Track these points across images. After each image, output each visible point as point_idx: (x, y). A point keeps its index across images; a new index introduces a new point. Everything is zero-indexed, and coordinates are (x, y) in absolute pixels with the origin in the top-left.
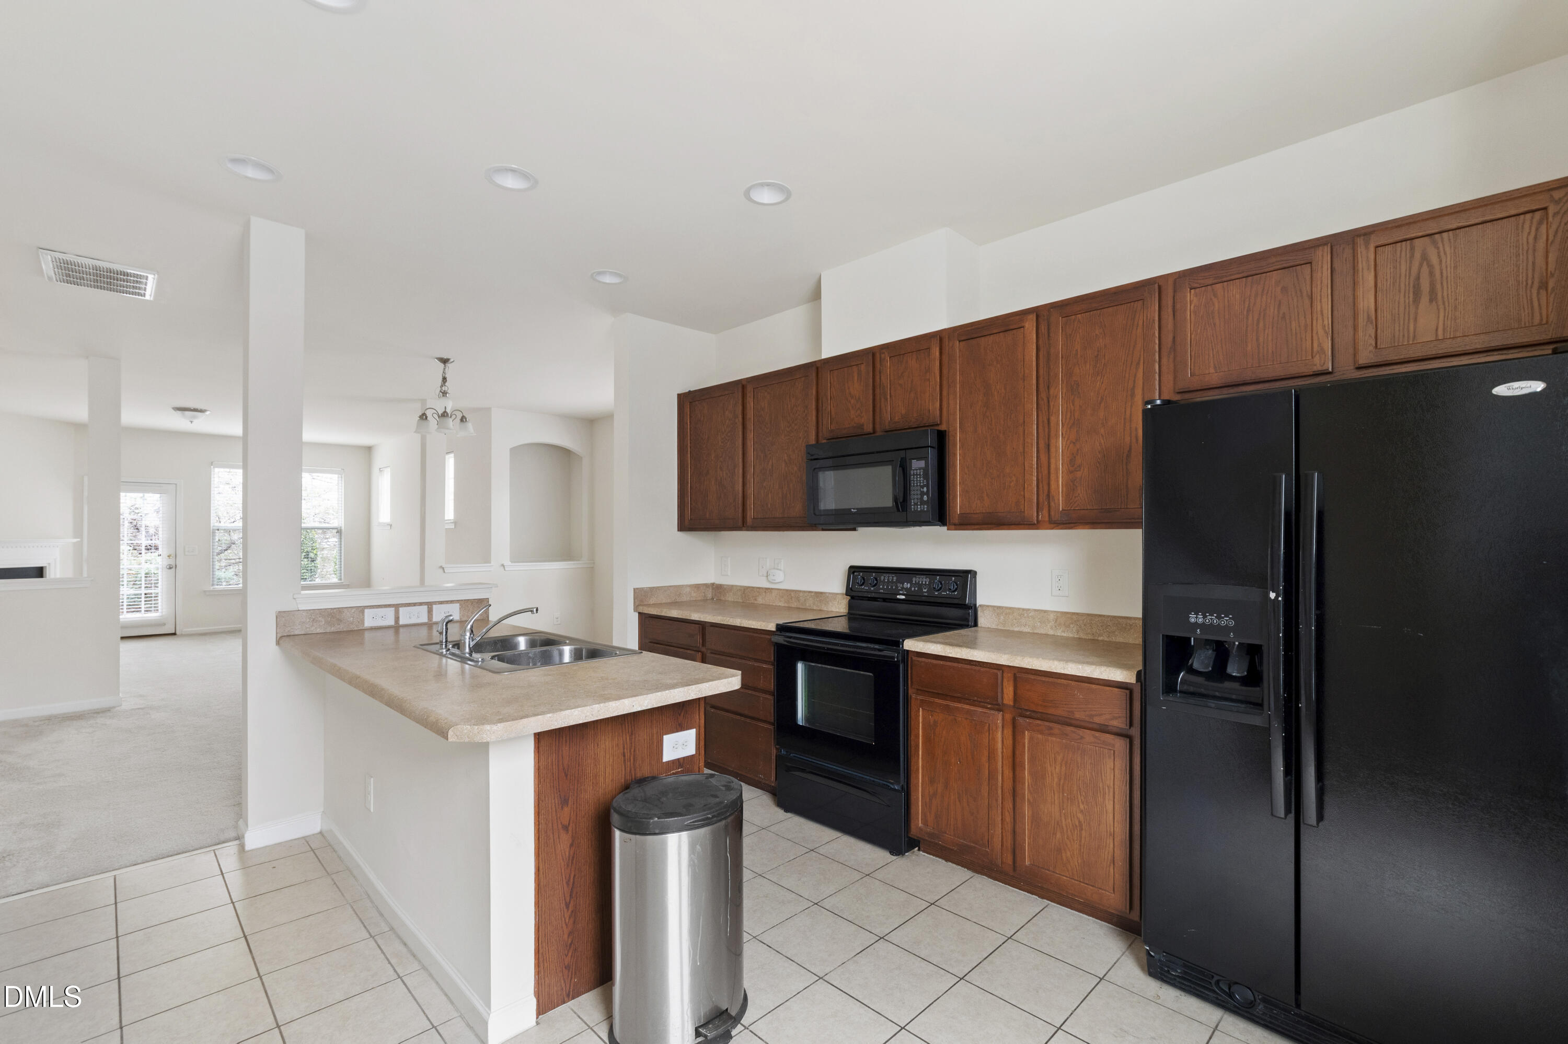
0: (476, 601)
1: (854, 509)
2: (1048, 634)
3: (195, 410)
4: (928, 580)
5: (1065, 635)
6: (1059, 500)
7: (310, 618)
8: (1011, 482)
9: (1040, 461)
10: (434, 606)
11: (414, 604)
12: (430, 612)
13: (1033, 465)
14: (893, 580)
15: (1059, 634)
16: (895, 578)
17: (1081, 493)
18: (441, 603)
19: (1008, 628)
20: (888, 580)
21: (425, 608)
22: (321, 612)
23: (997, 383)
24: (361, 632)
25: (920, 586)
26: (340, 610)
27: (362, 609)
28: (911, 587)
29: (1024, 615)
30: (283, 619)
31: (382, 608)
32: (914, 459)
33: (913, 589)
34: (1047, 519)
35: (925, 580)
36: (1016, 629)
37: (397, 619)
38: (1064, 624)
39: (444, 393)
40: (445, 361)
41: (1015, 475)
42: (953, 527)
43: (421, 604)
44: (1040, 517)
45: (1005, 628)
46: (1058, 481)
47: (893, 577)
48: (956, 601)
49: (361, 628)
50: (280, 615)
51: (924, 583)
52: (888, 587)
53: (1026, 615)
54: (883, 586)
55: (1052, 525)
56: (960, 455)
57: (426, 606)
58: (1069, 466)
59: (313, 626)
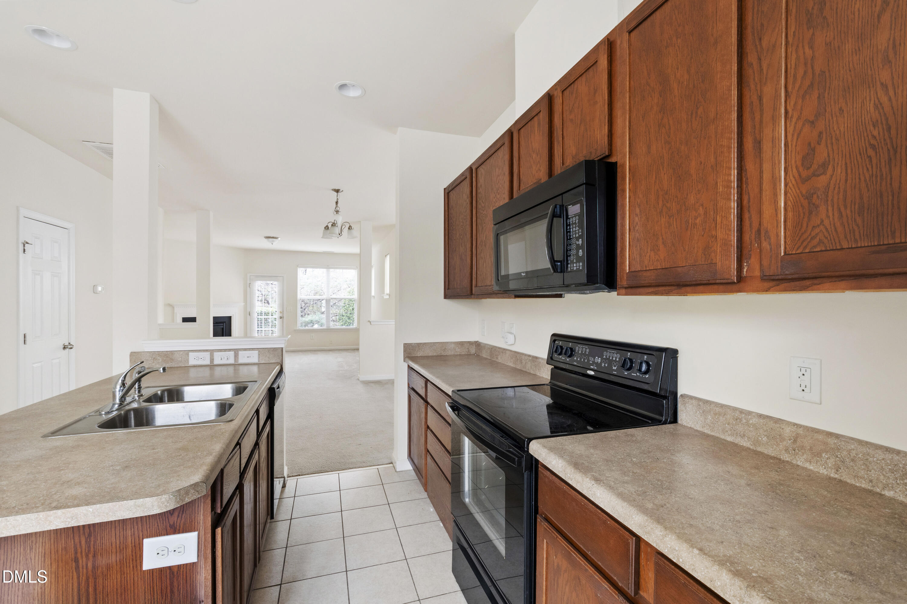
0: (272, 349)
1: (523, 272)
2: (780, 459)
3: (273, 238)
4: (619, 356)
5: (812, 468)
6: (778, 235)
7: (152, 357)
8: (696, 218)
9: (746, 175)
10: (240, 352)
11: (225, 350)
12: (236, 356)
13: (731, 182)
14: (586, 352)
15: (799, 463)
16: (588, 350)
17: (828, 217)
18: (245, 350)
19: (717, 435)
20: (582, 351)
21: (232, 353)
22: (159, 353)
23: (678, 69)
24: (188, 368)
25: (610, 362)
26: (172, 352)
27: (187, 352)
28: (601, 363)
29: (741, 420)
30: (134, 357)
31: (201, 352)
32: (569, 205)
33: (603, 364)
34: (757, 273)
35: (615, 356)
36: (729, 439)
37: (212, 360)
38: (811, 449)
39: (337, 212)
40: (337, 191)
41: (702, 205)
42: (623, 291)
43: (230, 350)
44: (745, 270)
45: (713, 434)
46: (776, 202)
47: (586, 349)
48: (646, 387)
49: (187, 366)
50: (133, 354)
51: (614, 359)
52: (581, 359)
53: (744, 421)
54: (577, 358)
55: (767, 285)
56: (630, 190)
57: (233, 352)
58: (801, 169)
59: (153, 362)
